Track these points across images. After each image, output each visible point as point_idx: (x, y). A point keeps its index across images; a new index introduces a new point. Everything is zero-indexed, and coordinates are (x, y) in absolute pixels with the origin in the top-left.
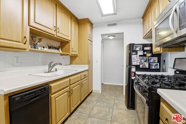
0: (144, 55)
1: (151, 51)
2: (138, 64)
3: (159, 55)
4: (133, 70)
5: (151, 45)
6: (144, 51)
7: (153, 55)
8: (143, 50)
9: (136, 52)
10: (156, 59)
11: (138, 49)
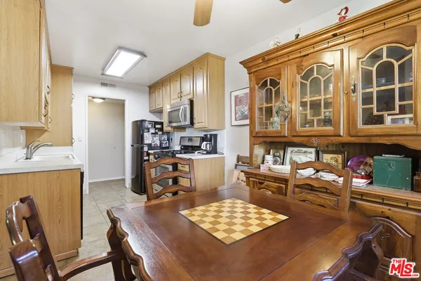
0: (156, 133)
1: (161, 129)
2: (150, 142)
3: (168, 133)
4: (146, 149)
5: (162, 124)
6: (156, 129)
7: (163, 133)
8: (155, 127)
9: (148, 129)
10: (165, 137)
11: (150, 126)
